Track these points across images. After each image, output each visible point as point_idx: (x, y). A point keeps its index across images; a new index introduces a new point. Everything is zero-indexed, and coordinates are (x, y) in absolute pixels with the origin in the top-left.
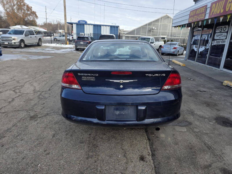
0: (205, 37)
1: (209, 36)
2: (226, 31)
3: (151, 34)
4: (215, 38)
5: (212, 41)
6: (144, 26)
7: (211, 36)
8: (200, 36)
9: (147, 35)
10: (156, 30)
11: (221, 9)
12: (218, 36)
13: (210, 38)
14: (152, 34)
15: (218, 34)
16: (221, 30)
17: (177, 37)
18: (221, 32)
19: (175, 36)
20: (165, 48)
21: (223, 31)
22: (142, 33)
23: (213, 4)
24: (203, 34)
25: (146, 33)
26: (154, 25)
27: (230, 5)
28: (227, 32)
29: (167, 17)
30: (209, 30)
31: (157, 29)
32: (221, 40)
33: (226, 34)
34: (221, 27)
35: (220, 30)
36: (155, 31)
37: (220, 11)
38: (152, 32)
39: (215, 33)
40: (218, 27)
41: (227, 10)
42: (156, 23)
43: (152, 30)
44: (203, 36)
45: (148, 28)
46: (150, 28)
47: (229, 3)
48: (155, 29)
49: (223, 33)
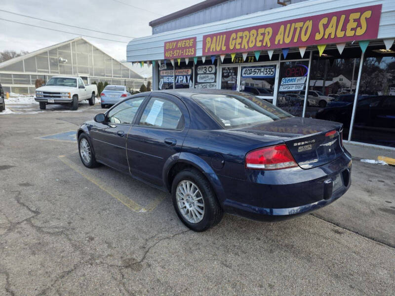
0: (182, 79)
1: (189, 78)
2: (213, 71)
3: (59, 71)
4: (198, 81)
5: (195, 85)
6: (41, 54)
7: (191, 79)
8: (174, 77)
9: (51, 72)
10: (67, 63)
11: (221, 46)
12: (202, 78)
13: (191, 81)
14: (60, 69)
15: (202, 76)
16: (206, 70)
17: (107, 76)
18: (205, 73)
19: (103, 74)
20: (108, 96)
21: (208, 72)
22: (38, 68)
23: (207, 38)
24: (178, 76)
25: (48, 68)
26: (60, 54)
27: (235, 42)
28: (215, 74)
29: (83, 41)
30: (187, 70)
31: (69, 62)
32: (208, 84)
33: (213, 76)
34: (204, 66)
35: (204, 70)
36: (64, 64)
37: (221, 48)
38: (60, 66)
39: (196, 75)
40: (199, 67)
41: (231, 47)
42: (64, 51)
43: (60, 63)
44: (177, 77)
45: (51, 59)
46: (53, 59)
47: (233, 39)
48: (64, 61)
49: (209, 75)
